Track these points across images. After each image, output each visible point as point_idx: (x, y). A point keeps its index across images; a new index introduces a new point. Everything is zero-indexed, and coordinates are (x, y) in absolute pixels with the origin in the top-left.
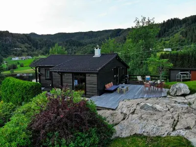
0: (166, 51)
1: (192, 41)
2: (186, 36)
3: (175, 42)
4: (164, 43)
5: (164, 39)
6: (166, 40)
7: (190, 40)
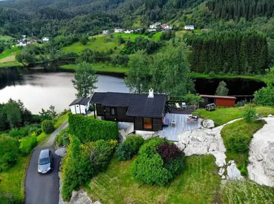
0: (188, 30)
1: (220, 16)
2: (214, 8)
3: (199, 17)
4: (185, 18)
5: (184, 11)
6: (187, 13)
7: (218, 15)
